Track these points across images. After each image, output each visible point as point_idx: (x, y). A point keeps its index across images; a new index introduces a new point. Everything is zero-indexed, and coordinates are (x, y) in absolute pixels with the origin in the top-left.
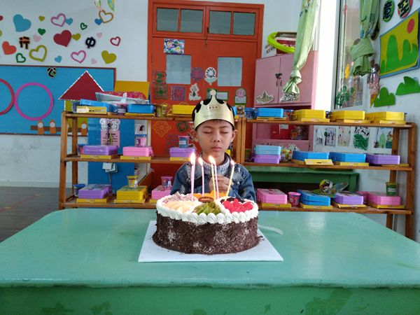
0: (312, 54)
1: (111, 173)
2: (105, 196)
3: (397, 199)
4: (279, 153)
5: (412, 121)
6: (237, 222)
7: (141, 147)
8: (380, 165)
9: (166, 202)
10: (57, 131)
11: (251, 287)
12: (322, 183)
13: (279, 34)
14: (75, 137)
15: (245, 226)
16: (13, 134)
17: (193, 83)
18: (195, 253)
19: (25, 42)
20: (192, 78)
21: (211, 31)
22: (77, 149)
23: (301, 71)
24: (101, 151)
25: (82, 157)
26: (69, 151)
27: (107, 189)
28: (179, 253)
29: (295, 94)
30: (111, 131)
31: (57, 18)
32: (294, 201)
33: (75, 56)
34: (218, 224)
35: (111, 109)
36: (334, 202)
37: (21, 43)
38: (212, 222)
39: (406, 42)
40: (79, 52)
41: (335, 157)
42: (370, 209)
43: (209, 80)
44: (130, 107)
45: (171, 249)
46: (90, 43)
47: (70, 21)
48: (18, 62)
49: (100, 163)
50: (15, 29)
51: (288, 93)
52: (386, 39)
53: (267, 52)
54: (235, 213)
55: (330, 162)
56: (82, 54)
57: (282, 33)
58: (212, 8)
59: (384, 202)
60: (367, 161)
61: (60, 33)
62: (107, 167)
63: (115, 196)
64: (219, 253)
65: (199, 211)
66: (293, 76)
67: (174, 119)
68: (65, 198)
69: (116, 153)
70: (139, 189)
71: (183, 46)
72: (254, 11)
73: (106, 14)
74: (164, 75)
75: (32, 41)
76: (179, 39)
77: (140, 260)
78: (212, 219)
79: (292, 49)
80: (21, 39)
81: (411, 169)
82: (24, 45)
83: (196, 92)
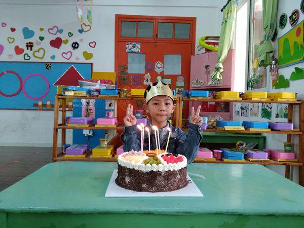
0: (231, 52)
1: (89, 137)
2: (84, 153)
3: (292, 155)
4: (206, 122)
5: (301, 99)
6: (172, 170)
7: (110, 118)
8: (279, 131)
9: (124, 156)
10: (51, 107)
11: (180, 214)
12: (238, 143)
13: (207, 38)
14: (64, 112)
15: (178, 173)
16: (21, 109)
17: (146, 73)
18: (143, 191)
19: (30, 46)
20: (146, 69)
21: (159, 36)
22: (65, 120)
23: (223, 64)
24: (82, 121)
25: (69, 125)
26: (60, 122)
27: (85, 148)
28: (132, 191)
29: (219, 80)
30: (89, 107)
31: (52, 29)
32: (218, 156)
33: (64, 55)
34: (158, 171)
35: (89, 92)
36: (246, 157)
37: (27, 46)
38: (155, 170)
39: (295, 43)
40: (68, 52)
41: (246, 125)
42: (272, 162)
43: (158, 71)
44: (102, 91)
45: (127, 189)
46: (75, 46)
47: (61, 31)
48: (25, 59)
49: (82, 130)
50: (23, 37)
51: (214, 79)
52: (282, 41)
53: (199, 50)
54: (171, 164)
55: (242, 128)
56: (69, 53)
57: (209, 37)
58: (160, 21)
59: (283, 156)
60: (269, 127)
61: (54, 39)
62: (86, 132)
63: (91, 153)
64: (160, 191)
65: (146, 162)
66: (217, 67)
67: (132, 99)
68: (57, 154)
69: (92, 123)
70: (108, 148)
71: (139, 47)
72: (189, 22)
73: (86, 26)
74: (126, 68)
75: (35, 45)
76: (137, 42)
77: (106, 196)
78: (155, 168)
79: (216, 48)
80: (27, 43)
81: (301, 133)
82: (29, 48)
83: (149, 79)
